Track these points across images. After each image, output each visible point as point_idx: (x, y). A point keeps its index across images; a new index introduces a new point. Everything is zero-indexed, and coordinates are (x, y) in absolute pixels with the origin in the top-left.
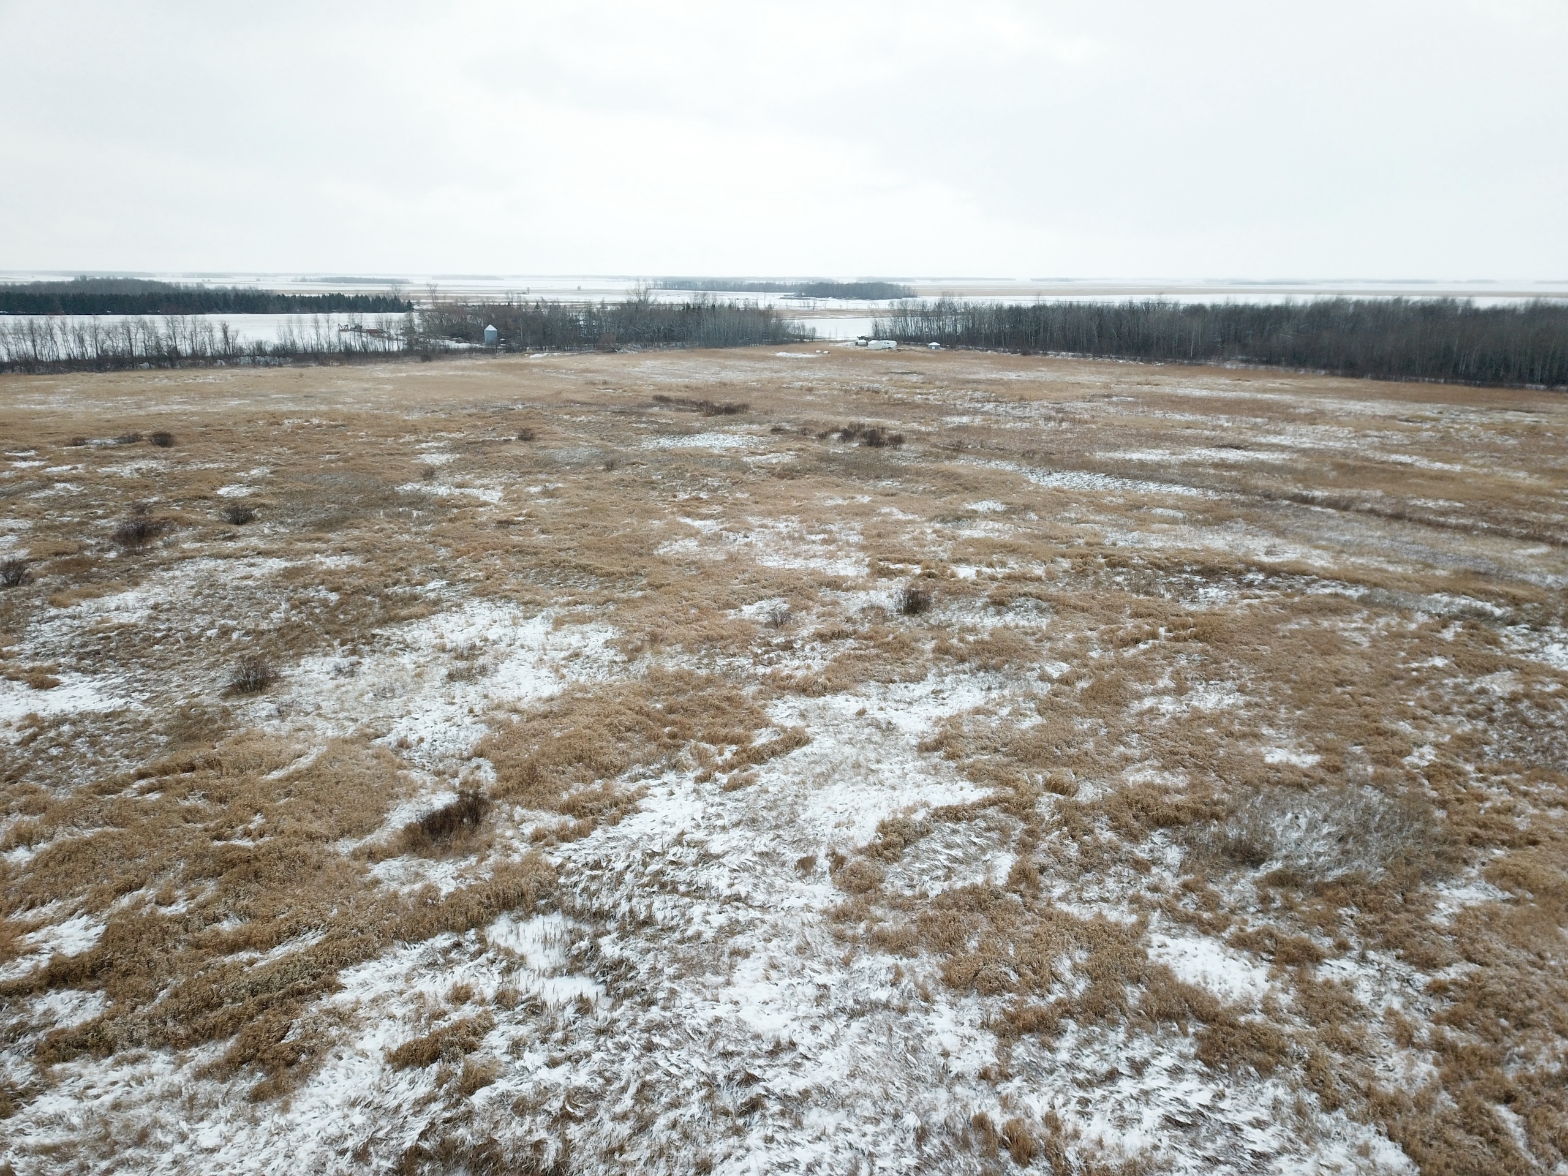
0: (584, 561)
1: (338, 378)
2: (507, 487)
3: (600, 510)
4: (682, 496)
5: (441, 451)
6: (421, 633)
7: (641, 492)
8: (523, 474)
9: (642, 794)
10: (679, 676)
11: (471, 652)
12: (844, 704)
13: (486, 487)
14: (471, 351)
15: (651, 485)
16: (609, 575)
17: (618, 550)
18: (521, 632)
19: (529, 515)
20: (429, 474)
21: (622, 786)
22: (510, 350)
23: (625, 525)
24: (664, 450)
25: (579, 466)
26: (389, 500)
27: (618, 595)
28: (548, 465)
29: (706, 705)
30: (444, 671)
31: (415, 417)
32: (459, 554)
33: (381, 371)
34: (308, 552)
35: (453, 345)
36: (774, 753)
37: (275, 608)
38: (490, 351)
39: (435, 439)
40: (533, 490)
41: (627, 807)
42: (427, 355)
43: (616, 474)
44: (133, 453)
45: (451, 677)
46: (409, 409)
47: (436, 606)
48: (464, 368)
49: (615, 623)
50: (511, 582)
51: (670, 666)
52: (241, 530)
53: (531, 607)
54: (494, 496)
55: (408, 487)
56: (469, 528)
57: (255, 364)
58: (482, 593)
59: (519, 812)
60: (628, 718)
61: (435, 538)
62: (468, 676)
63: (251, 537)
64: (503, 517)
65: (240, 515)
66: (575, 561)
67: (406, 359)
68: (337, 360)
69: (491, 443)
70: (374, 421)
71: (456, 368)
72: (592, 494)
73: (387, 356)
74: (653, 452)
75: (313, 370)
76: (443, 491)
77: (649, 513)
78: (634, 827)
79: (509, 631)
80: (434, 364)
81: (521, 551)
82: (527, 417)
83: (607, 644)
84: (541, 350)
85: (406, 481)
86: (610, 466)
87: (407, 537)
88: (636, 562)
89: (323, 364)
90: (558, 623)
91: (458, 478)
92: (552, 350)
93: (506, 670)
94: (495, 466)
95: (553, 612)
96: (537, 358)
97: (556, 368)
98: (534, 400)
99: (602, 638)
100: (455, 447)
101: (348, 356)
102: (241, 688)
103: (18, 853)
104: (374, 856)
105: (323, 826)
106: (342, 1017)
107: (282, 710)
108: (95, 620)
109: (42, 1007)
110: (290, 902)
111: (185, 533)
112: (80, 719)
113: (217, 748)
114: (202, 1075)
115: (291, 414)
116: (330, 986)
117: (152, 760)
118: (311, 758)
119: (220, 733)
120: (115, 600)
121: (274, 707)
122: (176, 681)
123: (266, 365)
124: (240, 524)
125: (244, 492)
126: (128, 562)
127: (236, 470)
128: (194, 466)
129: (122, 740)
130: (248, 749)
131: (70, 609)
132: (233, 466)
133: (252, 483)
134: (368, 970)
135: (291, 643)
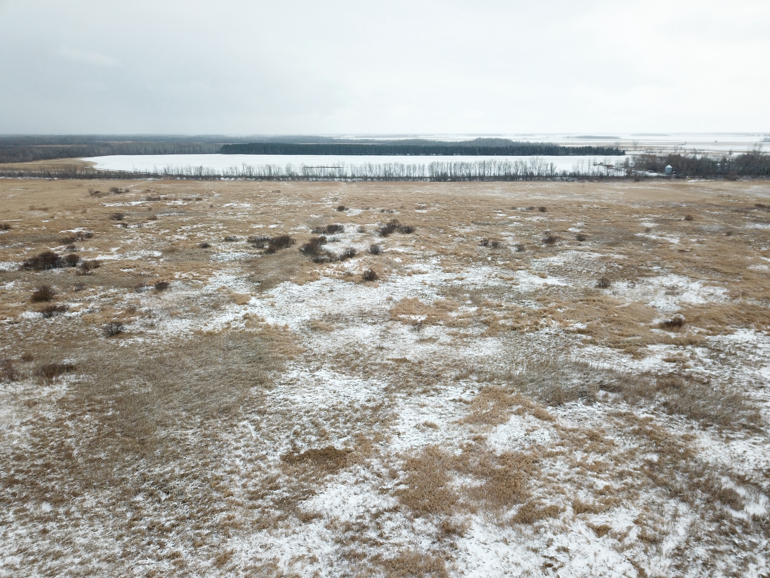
0: (716, 267)
1: (599, 188)
2: (681, 238)
3: (724, 250)
4: (764, 249)
5: (651, 222)
6: (655, 281)
7: (743, 246)
8: (688, 234)
9: (735, 331)
10: (753, 306)
11: (673, 288)
13: (672, 237)
14: (658, 177)
15: (749, 243)
16: (726, 273)
17: (731, 265)
18: (690, 285)
19: (692, 249)
20: (648, 230)
21: (728, 328)
22: (678, 177)
23: (734, 257)
24: (757, 229)
25: (713, 233)
26: (633, 238)
27: (728, 279)
28: (700, 231)
29: (762, 315)
30: (664, 292)
31: (636, 207)
32: (664, 259)
33: (617, 185)
34: (608, 252)
35: (648, 173)
37: (602, 267)
38: (668, 178)
39: (647, 217)
40: (693, 240)
41: (731, 332)
42: (638, 179)
43: (731, 237)
44: (534, 213)
45: (667, 293)
46: (633, 203)
47: (658, 274)
48: (655, 186)
49: (728, 288)
50: (686, 271)
51: (749, 303)
52: (582, 243)
53: (694, 279)
54: (676, 241)
55: (639, 235)
56: (667, 251)
57: (562, 180)
58: (675, 273)
59: (693, 327)
60: (732, 313)
61: (653, 253)
62: (673, 294)
63: (587, 245)
64: (680, 248)
65: (581, 238)
66: (711, 267)
67: (627, 180)
68: (597, 179)
69: (673, 220)
70: (619, 208)
71: (652, 186)
72: (720, 244)
73: (619, 179)
74: (752, 230)
75: (587, 183)
76: (654, 237)
77: (747, 254)
78: (732, 337)
79: (686, 285)
80: (641, 183)
81: (689, 261)
82: (688, 210)
83: (724, 293)
84: (694, 178)
85: (638, 232)
86: (729, 234)
87: (642, 252)
88: (738, 270)
89: (590, 181)
90: (705, 285)
91: (660, 233)
92: (700, 178)
93: (685, 295)
94: (675, 230)
95: (703, 281)
96: (692, 182)
97: (703, 187)
98: (691, 202)
99: (722, 291)
100: (656, 221)
101: (601, 178)
102: (599, 286)
103: (559, 310)
104: (651, 327)
105: (635, 319)
106: (650, 351)
107: (614, 293)
108: (548, 263)
109: (579, 335)
110: (631, 330)
111: (564, 242)
112: (558, 286)
113: (599, 298)
114: (619, 352)
115: (585, 203)
116: (645, 346)
117: (581, 298)
118: (627, 305)
119: (598, 295)
120: (551, 259)
121: (611, 292)
122: (579, 282)
123: (567, 181)
124: (581, 241)
125: (578, 231)
126: (550, 249)
127: (572, 223)
128: (557, 220)
129: (571, 293)
130: (608, 300)
131: (540, 260)
132: (570, 221)
133: (579, 228)
134: (654, 346)
135: (611, 277)
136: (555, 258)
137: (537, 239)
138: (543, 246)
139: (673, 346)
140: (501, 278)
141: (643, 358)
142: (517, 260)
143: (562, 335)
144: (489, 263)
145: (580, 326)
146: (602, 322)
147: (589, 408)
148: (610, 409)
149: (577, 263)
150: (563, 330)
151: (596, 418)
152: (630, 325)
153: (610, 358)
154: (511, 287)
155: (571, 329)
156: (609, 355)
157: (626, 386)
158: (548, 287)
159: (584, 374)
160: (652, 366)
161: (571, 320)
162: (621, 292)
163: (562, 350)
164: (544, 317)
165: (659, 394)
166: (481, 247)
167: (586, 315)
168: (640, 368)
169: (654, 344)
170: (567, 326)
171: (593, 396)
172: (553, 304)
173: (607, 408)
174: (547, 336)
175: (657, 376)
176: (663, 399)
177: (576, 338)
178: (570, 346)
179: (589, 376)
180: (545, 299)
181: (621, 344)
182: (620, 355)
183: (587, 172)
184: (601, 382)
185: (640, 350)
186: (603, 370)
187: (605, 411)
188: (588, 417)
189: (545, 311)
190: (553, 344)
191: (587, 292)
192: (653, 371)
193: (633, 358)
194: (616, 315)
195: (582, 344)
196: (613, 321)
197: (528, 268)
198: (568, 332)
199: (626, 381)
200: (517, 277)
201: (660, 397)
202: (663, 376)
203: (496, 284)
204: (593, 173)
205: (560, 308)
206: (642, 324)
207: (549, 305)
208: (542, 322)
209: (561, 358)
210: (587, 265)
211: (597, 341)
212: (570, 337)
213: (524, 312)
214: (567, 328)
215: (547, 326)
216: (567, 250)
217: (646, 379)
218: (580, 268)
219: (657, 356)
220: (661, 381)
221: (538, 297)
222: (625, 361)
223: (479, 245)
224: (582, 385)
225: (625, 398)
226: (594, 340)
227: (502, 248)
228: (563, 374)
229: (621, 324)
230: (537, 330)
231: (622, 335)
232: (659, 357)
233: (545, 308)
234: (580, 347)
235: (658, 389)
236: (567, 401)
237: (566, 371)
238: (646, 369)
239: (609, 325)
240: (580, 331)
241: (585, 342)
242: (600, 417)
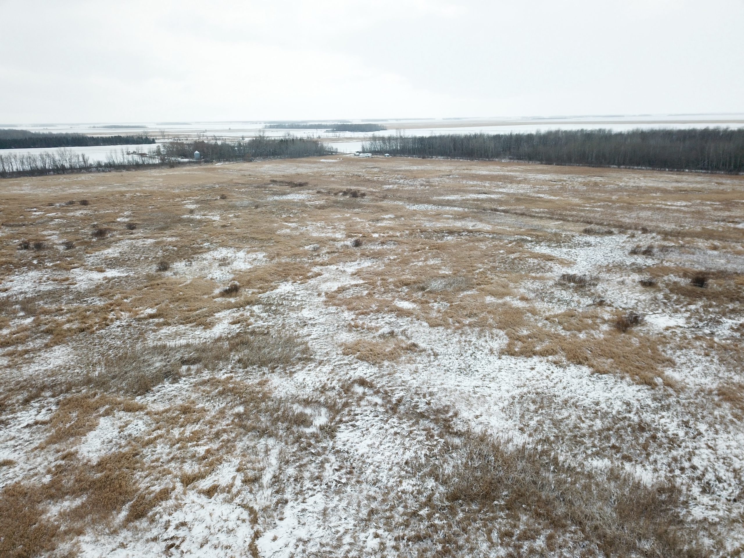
0: (253, 236)
1: (138, 176)
2: (221, 215)
3: (256, 221)
4: (284, 216)
5: (192, 203)
6: (208, 256)
7: (269, 215)
8: (225, 211)
9: (279, 285)
10: (286, 263)
11: (224, 259)
12: (333, 267)
13: (213, 215)
14: (189, 162)
15: (273, 213)
16: (261, 239)
17: (264, 233)
18: (237, 255)
19: (231, 224)
20: (192, 212)
21: (273, 284)
22: (206, 162)
23: (265, 226)
24: (276, 201)
25: (245, 207)
26: (180, 221)
27: (265, 245)
28: (233, 207)
29: (294, 269)
30: (217, 264)
31: (177, 191)
32: (211, 236)
33: (155, 172)
34: (160, 237)
35: (180, 159)
36: (312, 277)
37: (158, 251)
38: (198, 163)
39: (188, 199)
40: (230, 216)
41: (275, 288)
42: (172, 165)
43: (259, 210)
44: (75, 208)
45: (220, 265)
46: (173, 188)
47: (209, 249)
48: (189, 171)
49: (265, 252)
50: (231, 243)
51: (283, 261)
52: (134, 231)
53: (239, 249)
54: (217, 218)
55: (185, 216)
56: (212, 228)
57: (99, 171)
58: (223, 246)
59: (247, 290)
60: (273, 271)
61: (201, 231)
62: (225, 265)
63: (139, 233)
64: (222, 224)
65: (131, 227)
66: (250, 236)
67: (163, 167)
68: (134, 168)
69: (210, 200)
70: (162, 194)
71: (186, 171)
72: (252, 216)
73: (154, 166)
74: (272, 202)
75: (125, 173)
76: (198, 217)
77: (273, 222)
78: (277, 291)
79: (234, 255)
80: (176, 169)
81: (231, 234)
82: (222, 190)
83: (264, 257)
84: (219, 161)
85: (184, 214)
86: (257, 207)
87: (191, 232)
88: (270, 236)
89: (127, 170)
90: (248, 252)
91: (202, 213)
92: (224, 161)
93: (235, 263)
94: (214, 208)
95: (246, 249)
96: (219, 165)
97: (228, 169)
98: (222, 183)
99: (262, 255)
100: (197, 202)
101: (137, 166)
102: (160, 270)
103: (125, 300)
104: (213, 298)
105: (199, 293)
106: (217, 319)
107: (175, 274)
108: (103, 257)
109: (151, 320)
110: (197, 304)
111: (115, 233)
112: (119, 277)
113: (162, 281)
114: (191, 327)
115: (127, 192)
116: (212, 315)
117: (145, 284)
118: (189, 282)
119: (161, 278)
120: (106, 252)
121: (172, 273)
122: (140, 269)
123: (103, 171)
124: (132, 229)
125: (127, 220)
126: (101, 241)
127: (119, 213)
128: (102, 212)
129: (134, 281)
130: (171, 281)
131: (93, 254)
132: (117, 211)
133: (127, 217)
134: (220, 314)
135: (169, 259)
136: (110, 250)
137: (85, 234)
138: (94, 240)
139: (235, 309)
140: (54, 280)
141: (213, 326)
142: (68, 259)
143: (134, 324)
144: (36, 267)
145: (150, 311)
146: (170, 303)
147: (176, 385)
148: (195, 380)
149: (133, 251)
150: (135, 319)
151: (184, 393)
152: (196, 299)
153: (184, 334)
154: (68, 288)
155: (142, 316)
156: (183, 331)
157: (204, 355)
158: (109, 280)
159: (165, 356)
160: (222, 331)
161: (141, 308)
162: (181, 272)
163: (138, 338)
164: (112, 311)
165: (233, 353)
166: (21, 251)
167: (153, 299)
168: (213, 335)
169: (219, 312)
170: (137, 314)
171: (177, 373)
172: (118, 296)
173: (192, 380)
174: (119, 329)
175: (228, 339)
176: (237, 358)
177: (149, 323)
178: (145, 332)
179: (169, 356)
180: (108, 293)
181: (192, 319)
182: (193, 329)
183: (122, 161)
184: (181, 358)
185: (209, 320)
186: (181, 347)
187: (191, 384)
188: (176, 394)
189: (111, 305)
190: (127, 335)
191: (150, 278)
192: (223, 335)
193: (204, 328)
194: (181, 293)
195: (156, 328)
196: (180, 299)
197: (82, 265)
198: (139, 320)
199: (204, 351)
200: (73, 276)
201: (234, 356)
202: (233, 337)
203: (50, 288)
204: (129, 162)
205: (126, 298)
206: (206, 297)
207: (115, 298)
208: (111, 316)
209: (139, 346)
210: (144, 252)
211: (169, 321)
212: (142, 324)
213: (89, 310)
214: (137, 317)
215: (117, 319)
216: (120, 240)
217: (219, 344)
218: (137, 256)
219: (224, 322)
220: (232, 342)
221: (101, 292)
222: (198, 333)
223: (18, 249)
224: (165, 366)
225: (206, 366)
226: (166, 321)
227: (48, 248)
228: (144, 361)
229: (187, 301)
230: (108, 325)
231: (191, 311)
232: (226, 322)
233: (110, 302)
234: (154, 331)
235: (231, 350)
236: (154, 386)
237: (146, 357)
238: (218, 335)
239: (177, 304)
240: (152, 316)
241: (159, 325)
242: (187, 391)
